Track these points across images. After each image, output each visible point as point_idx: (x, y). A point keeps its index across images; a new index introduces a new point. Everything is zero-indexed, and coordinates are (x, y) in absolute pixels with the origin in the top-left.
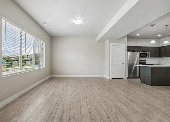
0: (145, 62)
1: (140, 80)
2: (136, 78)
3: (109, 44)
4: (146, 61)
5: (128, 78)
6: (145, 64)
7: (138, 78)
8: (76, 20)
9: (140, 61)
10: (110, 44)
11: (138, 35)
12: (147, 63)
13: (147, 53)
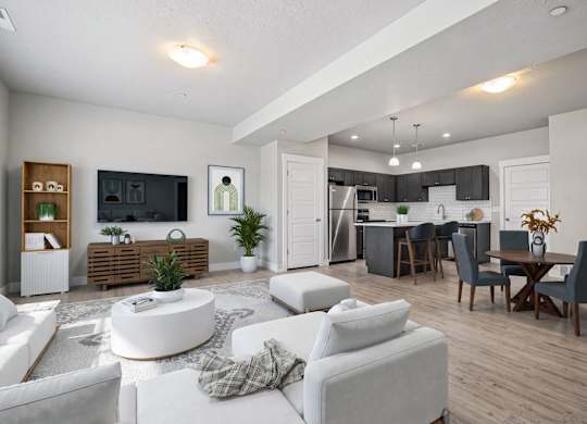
0: (366, 214)
1: (367, 264)
2: (350, 261)
3: (280, 157)
4: (367, 211)
5: (331, 263)
6: (366, 219)
7: (354, 261)
8: (185, 49)
9: (360, 211)
10: (283, 155)
11: (354, 137)
12: (371, 219)
13: (373, 189)
